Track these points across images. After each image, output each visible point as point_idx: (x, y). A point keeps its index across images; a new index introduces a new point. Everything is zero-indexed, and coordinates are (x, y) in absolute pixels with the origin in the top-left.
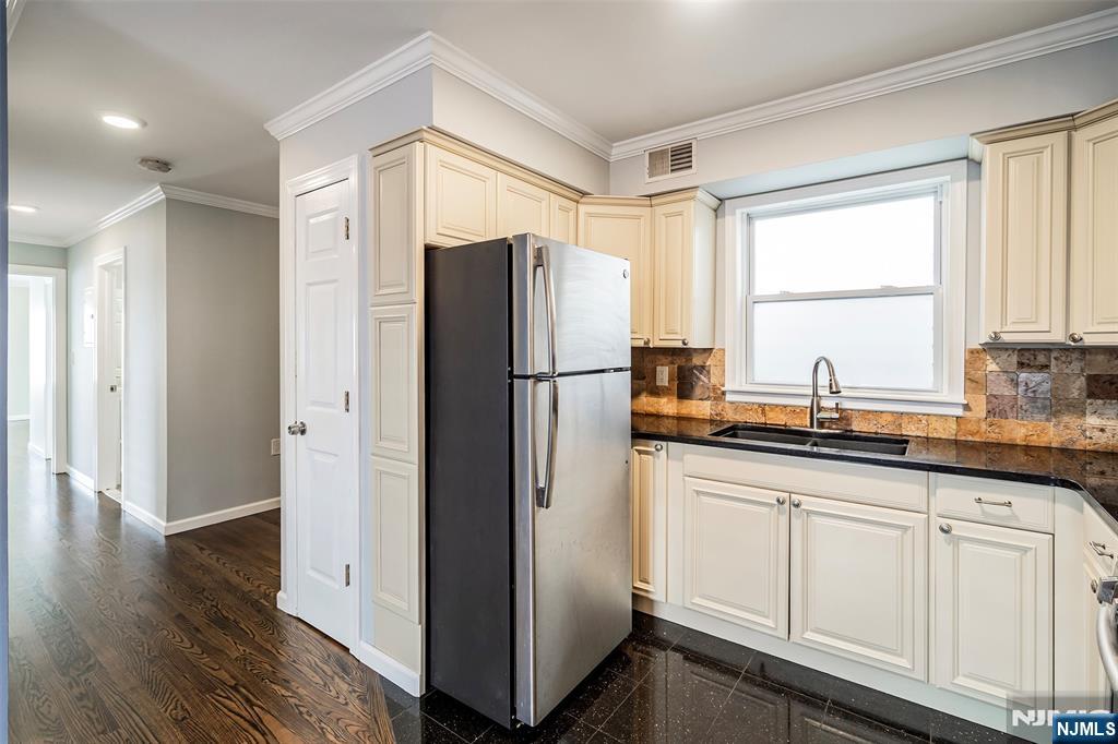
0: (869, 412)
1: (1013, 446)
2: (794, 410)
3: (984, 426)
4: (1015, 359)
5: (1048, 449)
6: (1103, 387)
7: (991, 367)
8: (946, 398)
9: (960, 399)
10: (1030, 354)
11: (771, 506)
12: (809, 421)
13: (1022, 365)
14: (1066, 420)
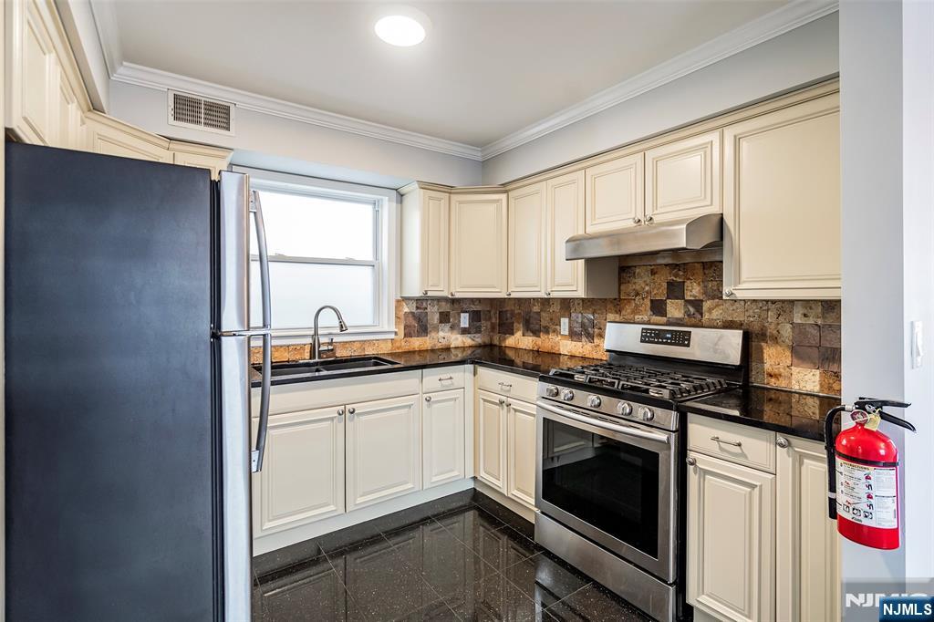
0: (347, 342)
1: (414, 352)
2: (297, 348)
3: (403, 344)
4: (415, 305)
5: (427, 350)
6: (444, 318)
7: (406, 310)
8: (386, 329)
9: (393, 329)
10: (420, 302)
11: (332, 419)
12: (307, 355)
13: (417, 308)
14: (433, 334)
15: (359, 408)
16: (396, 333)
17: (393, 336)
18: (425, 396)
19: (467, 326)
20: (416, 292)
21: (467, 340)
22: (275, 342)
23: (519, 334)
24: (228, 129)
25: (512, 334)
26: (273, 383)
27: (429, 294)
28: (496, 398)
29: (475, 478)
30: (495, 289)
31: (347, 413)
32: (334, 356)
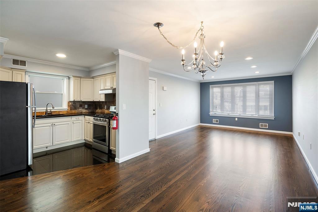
0: (54, 111)
2: (42, 113)
3: (70, 111)
5: (76, 113)
6: (81, 106)
7: (71, 104)
8: (65, 108)
9: (67, 108)
10: (74, 102)
11: (50, 126)
12: (45, 114)
13: (74, 103)
14: (78, 110)
15: (56, 124)
16: (68, 109)
17: (67, 110)
18: (73, 122)
19: (87, 108)
20: (72, 100)
21: (87, 111)
22: (37, 111)
23: (98, 109)
24: (25, 66)
25: (97, 109)
26: (36, 118)
27: (75, 100)
28: (87, 122)
29: (84, 140)
30: (91, 100)
31: (53, 125)
32: (52, 114)
